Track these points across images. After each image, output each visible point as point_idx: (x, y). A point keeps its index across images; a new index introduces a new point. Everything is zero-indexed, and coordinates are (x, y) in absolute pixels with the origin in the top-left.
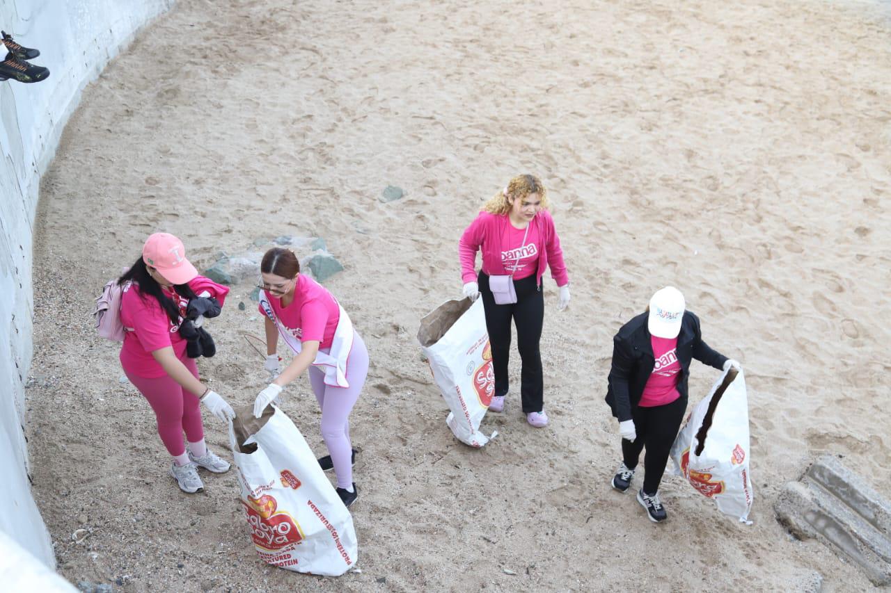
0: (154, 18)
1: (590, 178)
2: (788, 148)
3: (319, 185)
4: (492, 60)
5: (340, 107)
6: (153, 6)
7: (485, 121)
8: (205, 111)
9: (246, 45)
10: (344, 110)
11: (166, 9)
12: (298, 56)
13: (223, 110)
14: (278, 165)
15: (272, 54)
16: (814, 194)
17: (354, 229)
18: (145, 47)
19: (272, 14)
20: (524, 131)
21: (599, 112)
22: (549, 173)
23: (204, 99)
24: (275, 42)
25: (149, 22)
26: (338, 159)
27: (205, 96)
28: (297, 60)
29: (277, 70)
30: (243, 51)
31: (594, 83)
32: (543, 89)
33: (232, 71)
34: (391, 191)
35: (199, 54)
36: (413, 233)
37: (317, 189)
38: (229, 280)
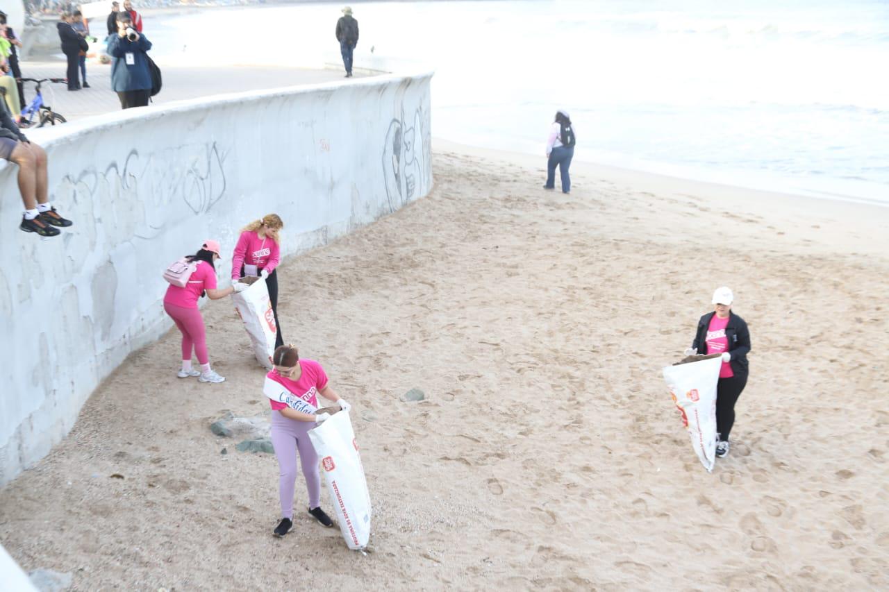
0: (308, 250)
1: (608, 404)
2: (829, 401)
3: (356, 383)
4: (592, 305)
5: (420, 329)
6: (309, 239)
7: (545, 352)
8: (300, 321)
9: (374, 276)
10: (423, 332)
11: (323, 243)
12: (412, 288)
13: (317, 322)
14: (332, 365)
15: (391, 285)
16: (823, 441)
17: (362, 416)
18: (287, 271)
19: (414, 254)
20: (576, 362)
21: (662, 355)
22: (571, 396)
23: (306, 312)
24: (402, 276)
25: (300, 252)
26: (387, 366)
27: (308, 310)
28: (410, 291)
29: (387, 297)
30: (368, 281)
31: (677, 332)
32: (621, 331)
33: (348, 294)
34: (413, 393)
35: (327, 279)
36: (409, 424)
37: (352, 385)
38: (226, 433)
